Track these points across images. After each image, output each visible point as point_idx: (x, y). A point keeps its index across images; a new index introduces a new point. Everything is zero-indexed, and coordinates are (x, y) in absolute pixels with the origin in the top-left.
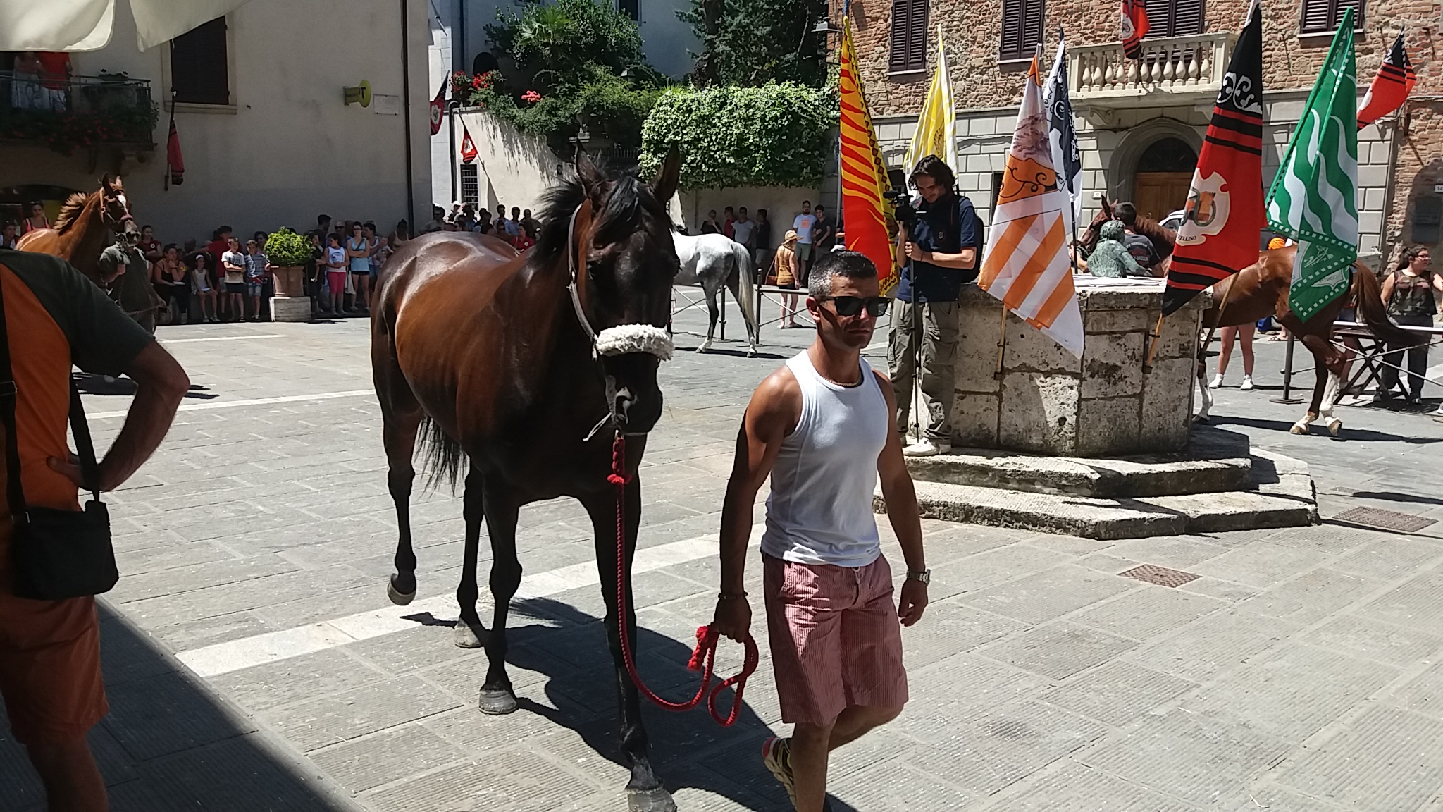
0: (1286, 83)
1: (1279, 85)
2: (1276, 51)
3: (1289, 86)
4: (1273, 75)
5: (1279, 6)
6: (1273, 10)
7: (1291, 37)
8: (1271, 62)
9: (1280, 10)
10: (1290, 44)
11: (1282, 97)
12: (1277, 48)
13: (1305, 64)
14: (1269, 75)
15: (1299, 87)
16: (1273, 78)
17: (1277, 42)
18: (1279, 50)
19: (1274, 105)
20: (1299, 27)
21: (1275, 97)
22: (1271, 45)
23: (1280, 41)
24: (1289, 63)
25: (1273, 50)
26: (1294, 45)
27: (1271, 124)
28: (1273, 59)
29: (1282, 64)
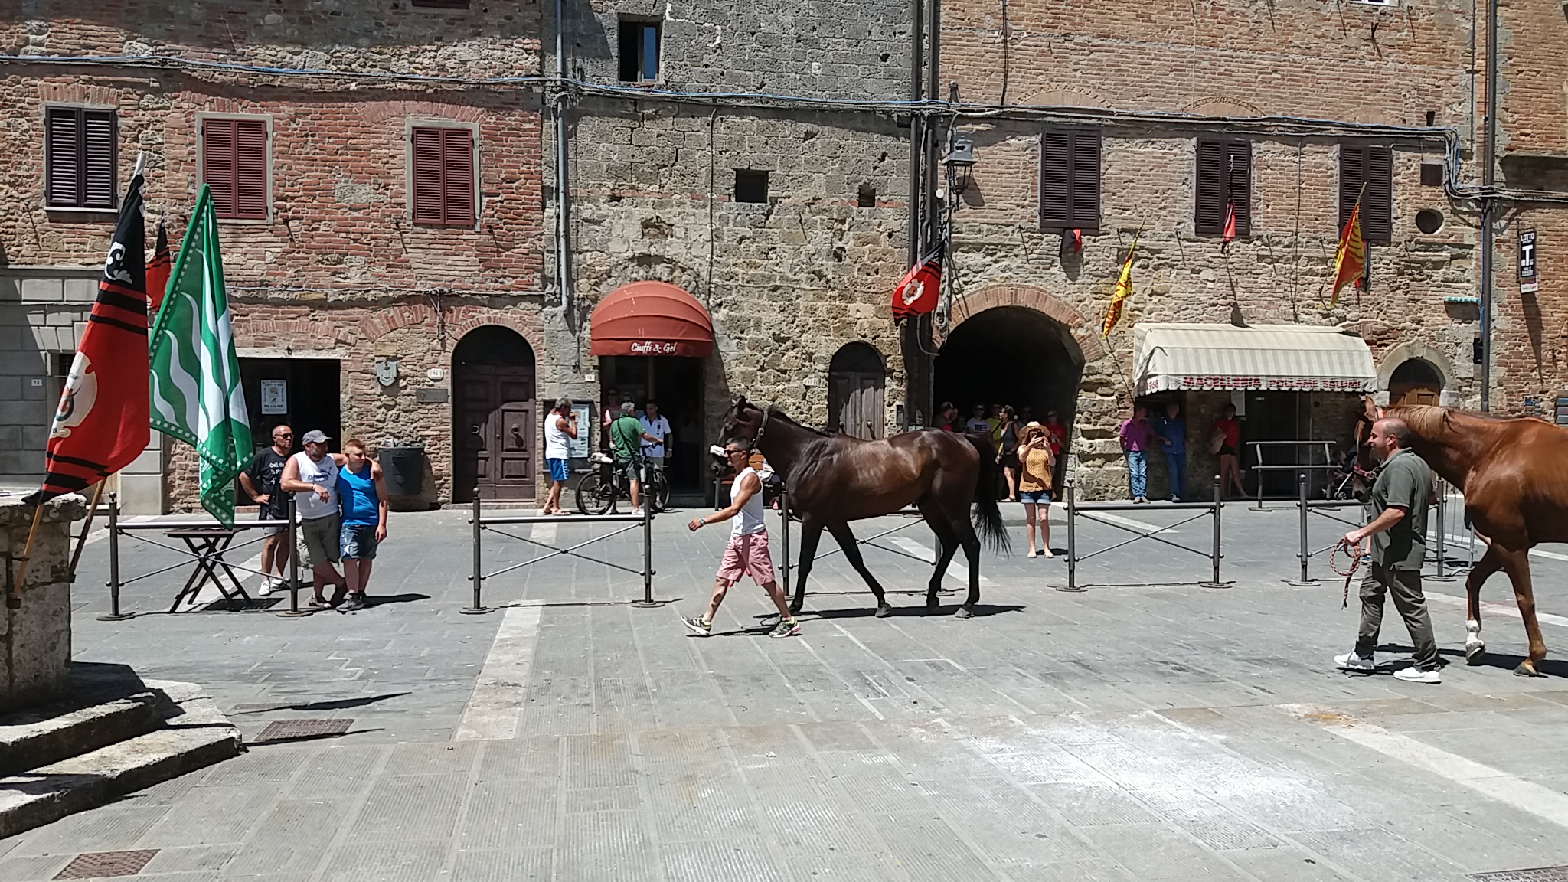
0: (36, 258)
1: (27, 260)
2: (19, 222)
3: (40, 263)
4: (19, 248)
5: (19, 173)
6: (11, 176)
7: (37, 208)
8: (15, 234)
9: (19, 176)
10: (37, 215)
11: (33, 273)
12: (20, 218)
13: (55, 240)
14: (14, 248)
15: (52, 264)
16: (19, 252)
17: (20, 213)
18: (23, 221)
19: (24, 281)
20: (44, 198)
21: (24, 273)
22: (13, 214)
23: (24, 211)
24: (36, 237)
25: (16, 220)
26: (41, 218)
27: (23, 303)
28: (17, 230)
29: (29, 236)
